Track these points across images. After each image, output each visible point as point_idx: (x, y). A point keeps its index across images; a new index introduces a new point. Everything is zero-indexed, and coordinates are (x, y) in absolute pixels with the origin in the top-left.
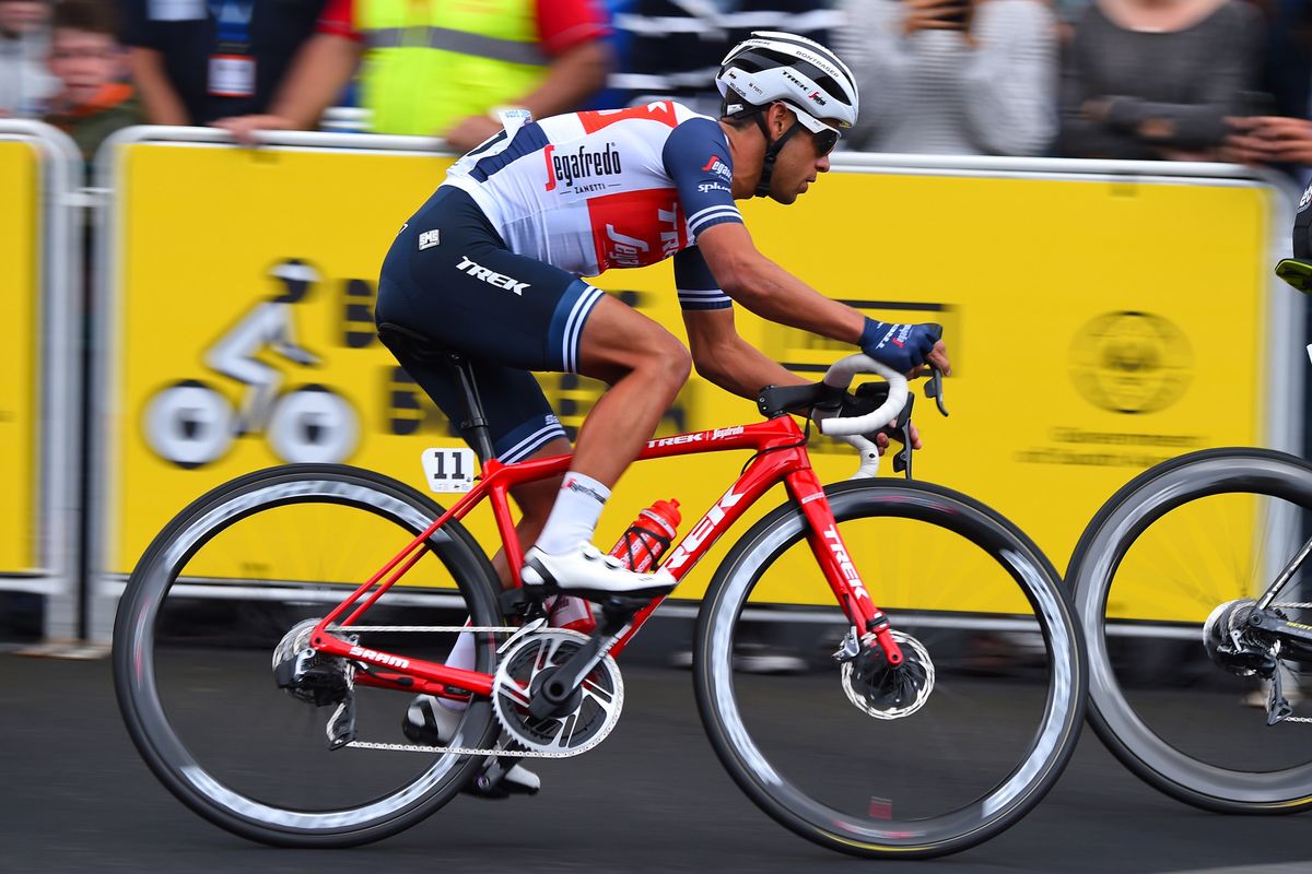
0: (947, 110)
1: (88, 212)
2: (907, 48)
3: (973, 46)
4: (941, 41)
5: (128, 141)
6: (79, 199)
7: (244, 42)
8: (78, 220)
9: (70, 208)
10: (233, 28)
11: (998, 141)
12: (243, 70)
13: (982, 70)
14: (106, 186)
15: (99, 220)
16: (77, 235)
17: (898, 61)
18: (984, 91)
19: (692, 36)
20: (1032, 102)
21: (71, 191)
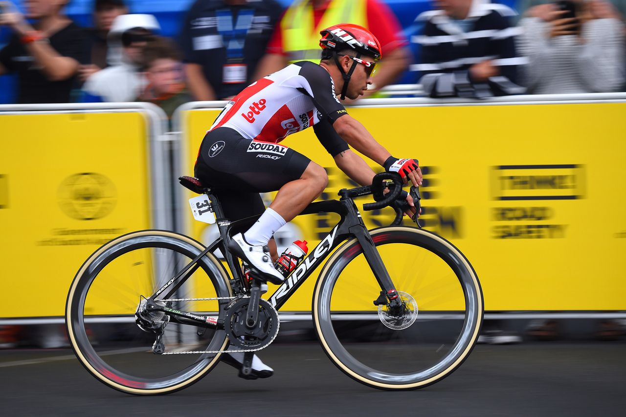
0: (571, 73)
1: (171, 143)
2: (551, 45)
3: (583, 43)
4: (567, 40)
5: (187, 110)
6: (166, 137)
7: (241, 57)
8: (166, 148)
9: (163, 142)
10: (235, 51)
11: (597, 86)
12: (241, 70)
13: (588, 53)
14: (177, 131)
15: (175, 147)
16: (167, 154)
17: (548, 51)
18: (587, 63)
19: (450, 44)
20: (612, 67)
21: (162, 134)
